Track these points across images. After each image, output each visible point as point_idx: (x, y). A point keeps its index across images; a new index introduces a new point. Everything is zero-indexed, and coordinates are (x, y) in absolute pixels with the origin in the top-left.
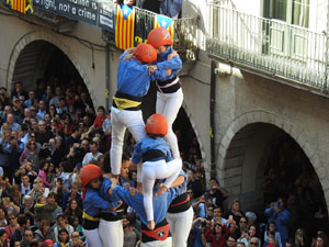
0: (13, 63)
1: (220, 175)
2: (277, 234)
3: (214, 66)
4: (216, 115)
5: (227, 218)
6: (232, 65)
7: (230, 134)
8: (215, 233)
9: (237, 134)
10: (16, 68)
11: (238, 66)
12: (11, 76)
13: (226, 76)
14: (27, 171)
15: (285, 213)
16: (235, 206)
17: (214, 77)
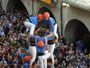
0: (7, 4)
1: (64, 34)
2: (79, 50)
3: (62, 4)
4: (62, 17)
5: (65, 46)
6: (67, 3)
7: (66, 23)
8: (62, 50)
9: (68, 23)
10: (7, 5)
11: (68, 4)
12: (6, 7)
13: (65, 6)
14: (11, 33)
15: (82, 44)
16: (68, 42)
17: (62, 7)
